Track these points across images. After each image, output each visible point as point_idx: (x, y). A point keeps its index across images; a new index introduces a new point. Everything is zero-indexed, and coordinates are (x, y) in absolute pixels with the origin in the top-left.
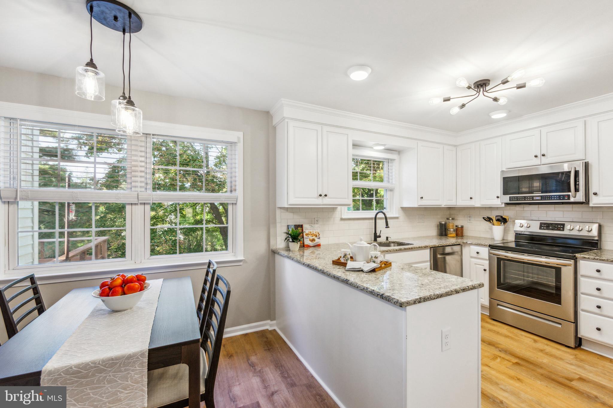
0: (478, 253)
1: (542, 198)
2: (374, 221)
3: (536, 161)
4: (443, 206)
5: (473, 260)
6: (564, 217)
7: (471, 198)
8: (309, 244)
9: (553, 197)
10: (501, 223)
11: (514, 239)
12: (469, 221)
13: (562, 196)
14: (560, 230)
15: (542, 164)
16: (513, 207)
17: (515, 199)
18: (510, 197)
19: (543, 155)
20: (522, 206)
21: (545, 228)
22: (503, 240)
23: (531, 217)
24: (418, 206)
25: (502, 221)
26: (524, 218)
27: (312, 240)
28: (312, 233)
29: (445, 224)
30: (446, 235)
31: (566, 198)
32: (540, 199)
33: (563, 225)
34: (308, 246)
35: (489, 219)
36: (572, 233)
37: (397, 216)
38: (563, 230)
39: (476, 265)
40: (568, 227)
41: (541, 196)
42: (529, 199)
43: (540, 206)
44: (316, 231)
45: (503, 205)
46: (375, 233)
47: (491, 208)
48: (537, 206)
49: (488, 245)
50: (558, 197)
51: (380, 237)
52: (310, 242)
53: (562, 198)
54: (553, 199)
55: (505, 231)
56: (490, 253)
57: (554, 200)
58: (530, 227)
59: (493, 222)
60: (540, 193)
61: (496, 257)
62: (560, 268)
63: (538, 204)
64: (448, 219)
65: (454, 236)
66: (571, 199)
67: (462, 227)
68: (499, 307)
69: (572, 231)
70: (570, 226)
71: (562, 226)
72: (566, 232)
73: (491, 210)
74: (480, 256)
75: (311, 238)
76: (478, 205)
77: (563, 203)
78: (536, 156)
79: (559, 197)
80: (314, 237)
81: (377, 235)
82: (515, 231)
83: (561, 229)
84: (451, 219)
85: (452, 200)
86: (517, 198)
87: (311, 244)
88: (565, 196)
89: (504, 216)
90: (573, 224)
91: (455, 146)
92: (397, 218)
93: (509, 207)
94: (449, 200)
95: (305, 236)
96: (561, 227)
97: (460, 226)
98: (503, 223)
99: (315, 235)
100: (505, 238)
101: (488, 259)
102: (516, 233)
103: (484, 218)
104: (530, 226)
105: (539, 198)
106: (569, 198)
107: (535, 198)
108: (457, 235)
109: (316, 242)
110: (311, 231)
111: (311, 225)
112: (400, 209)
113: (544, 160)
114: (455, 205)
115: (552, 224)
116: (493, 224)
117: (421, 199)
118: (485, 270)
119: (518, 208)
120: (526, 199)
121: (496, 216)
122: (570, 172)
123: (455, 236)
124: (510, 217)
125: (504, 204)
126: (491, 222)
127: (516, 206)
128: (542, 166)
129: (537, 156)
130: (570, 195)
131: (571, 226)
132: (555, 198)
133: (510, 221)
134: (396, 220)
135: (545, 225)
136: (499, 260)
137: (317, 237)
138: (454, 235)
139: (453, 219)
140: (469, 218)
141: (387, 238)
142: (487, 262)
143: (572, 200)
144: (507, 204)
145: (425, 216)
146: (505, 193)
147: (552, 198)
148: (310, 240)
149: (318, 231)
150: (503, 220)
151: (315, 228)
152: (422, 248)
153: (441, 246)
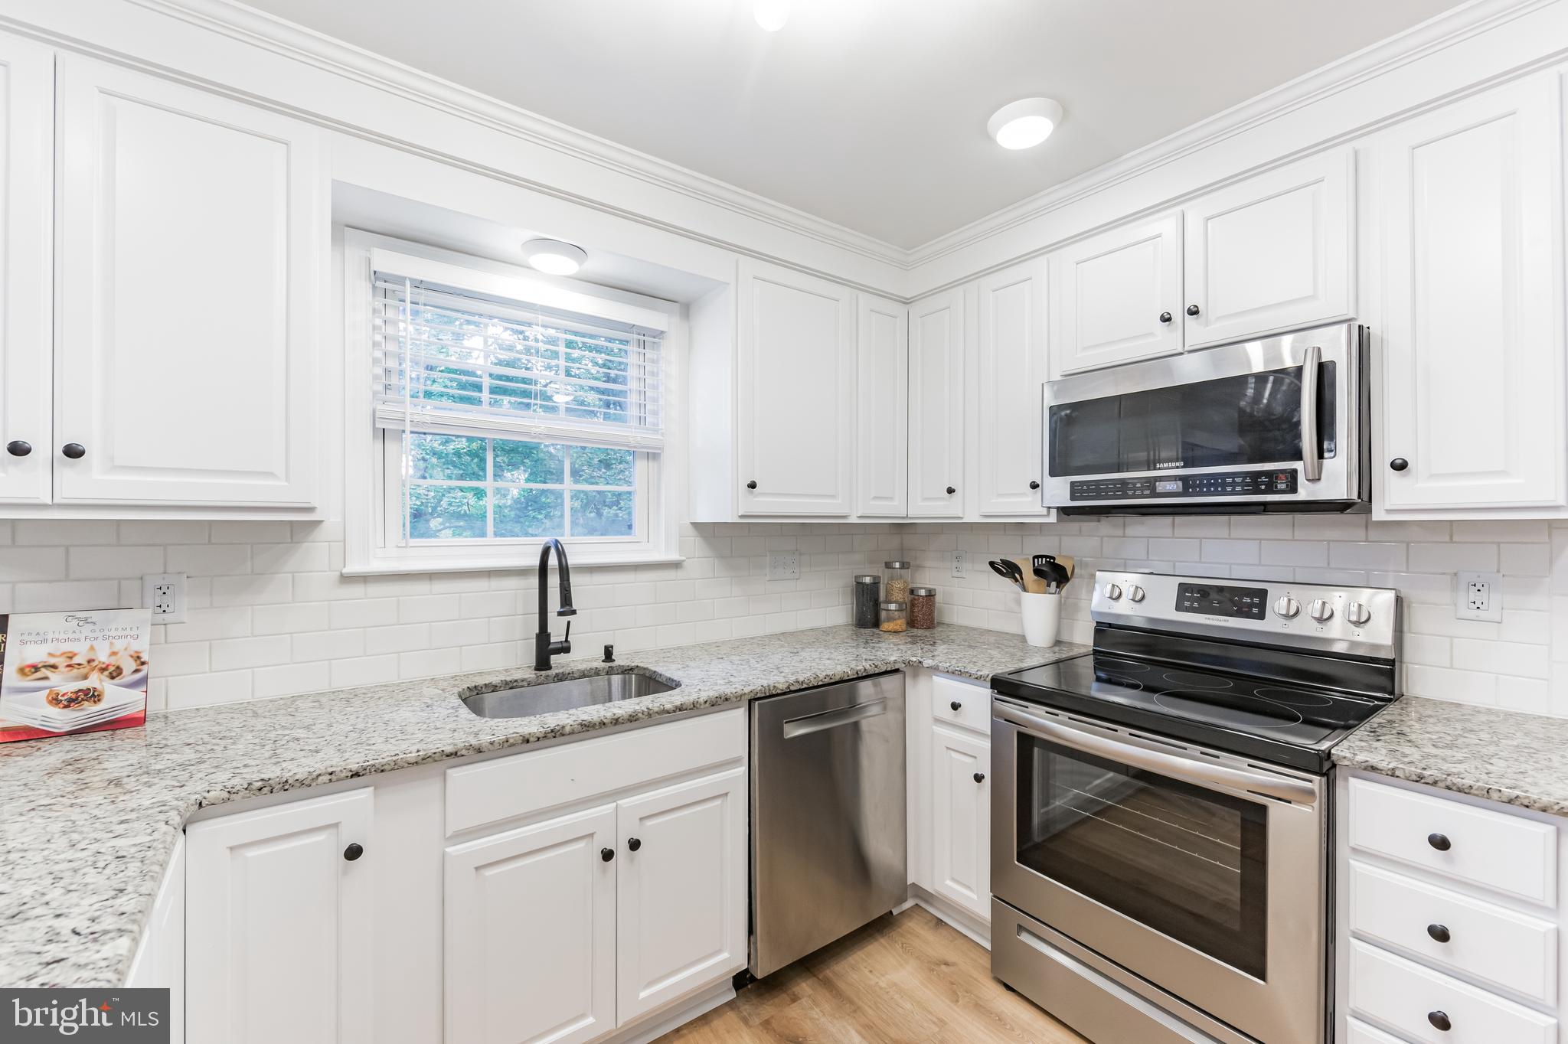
0: (955, 706)
1: (1189, 484)
2: (535, 581)
3: (1165, 340)
4: (853, 520)
5: (940, 730)
6: (1262, 563)
7: (950, 491)
8: (36, 725)
9: (1229, 480)
10: (1049, 585)
11: (1090, 642)
12: (956, 574)
13: (1263, 479)
14: (1249, 615)
15: (1186, 348)
16: (1088, 525)
17: (1089, 490)
18: (1072, 484)
19: (1194, 312)
20: (1118, 520)
21: (1196, 605)
22: (1058, 643)
23: (1148, 559)
24: (742, 517)
25: (1053, 575)
26: (1125, 566)
27: (72, 700)
28: (78, 660)
29: (876, 584)
30: (876, 624)
31: (1279, 486)
32: (1181, 490)
33: (1263, 594)
34: (37, 736)
35: (1009, 570)
36: (1295, 628)
37: (674, 556)
38: (1261, 616)
39: (952, 752)
40: (1277, 603)
41: (1184, 479)
42: (1138, 492)
43: (1179, 519)
44: (119, 648)
45: (1053, 518)
46: (543, 635)
47: (1021, 529)
48: (1168, 519)
49: (990, 676)
50: (1248, 480)
51: (565, 649)
52: (52, 711)
53: (1263, 487)
54: (1229, 489)
55: (1064, 614)
56: (995, 713)
57: (1233, 493)
58: (1145, 602)
59: (1022, 578)
60: (1177, 467)
61: (1015, 729)
62: (1263, 809)
63: (1171, 510)
64: (888, 565)
65: (898, 628)
66: (1300, 489)
67: (931, 594)
68: (1025, 938)
69: (1295, 620)
70: (1286, 599)
71: (1256, 600)
72: (1272, 625)
73: (1022, 536)
74: (961, 718)
76: (972, 516)
77: (1266, 508)
78: (1166, 319)
79: (1256, 483)
80: (96, 682)
81: (553, 640)
82: (1094, 613)
83: (1255, 610)
84: (897, 565)
85: (891, 499)
86: (1097, 490)
87: (58, 719)
88: (1277, 478)
89: (1060, 555)
90: (1295, 591)
91: (906, 302)
92: (676, 565)
93: (1075, 525)
94: (875, 498)
95: (10, 679)
96: (1252, 605)
97: (923, 593)
98: (1054, 584)
99: (105, 670)
100: (1065, 638)
101: (989, 732)
102: (1097, 622)
103: (992, 564)
104: (1143, 597)
105: (1176, 487)
106: (1293, 488)
107: (1161, 487)
108: (912, 623)
109: (104, 705)
110: (79, 647)
112: (691, 531)
113: (1198, 333)
114: (903, 518)
115: (1221, 589)
116: (1023, 585)
117: (752, 493)
118: (978, 778)
119: (1105, 527)
120: (1130, 493)
121: (1034, 557)
122: (1299, 371)
123: (904, 627)
124: (1081, 561)
125: (1054, 512)
126: (1017, 580)
127: (1099, 521)
128: (1186, 356)
129: (1169, 319)
130: (1295, 471)
131: (1289, 600)
132: (1238, 484)
133: (1081, 576)
134: (671, 574)
135: (1195, 596)
136: (1026, 742)
137: (116, 681)
138: (900, 623)
139: (904, 566)
140: (955, 564)
141: (608, 653)
142: (986, 744)
143: (1305, 492)
144: (1065, 511)
145: (801, 554)
146: (1057, 468)
147: (1224, 485)
148: (55, 701)
149: (135, 646)
150: (1053, 573)
151: (113, 633)
152: (697, 708)
153: (803, 687)
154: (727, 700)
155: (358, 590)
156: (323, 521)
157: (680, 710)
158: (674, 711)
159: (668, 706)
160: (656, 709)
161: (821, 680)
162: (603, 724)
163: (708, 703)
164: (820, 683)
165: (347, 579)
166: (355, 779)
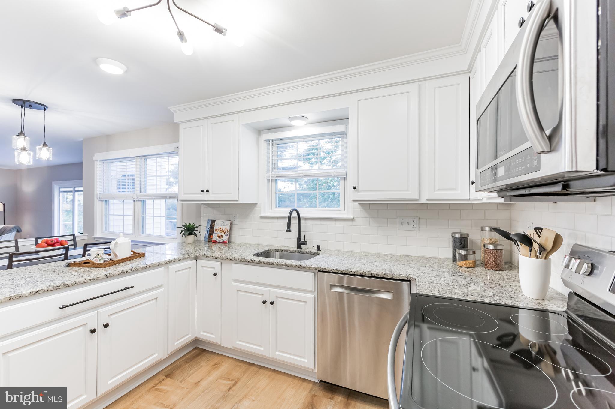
8: (216, 240)
18: (480, 174)
24: (353, 201)
27: (220, 237)
28: (221, 229)
34: (215, 242)
37: (351, 216)
44: (226, 228)
46: (299, 239)
52: (218, 238)
75: (220, 234)
80: (222, 234)
87: (218, 240)
95: (214, 232)
99: (224, 232)
109: (223, 239)
110: (221, 227)
111: (222, 221)
117: (356, 191)
137: (225, 234)
141: (319, 248)
148: (218, 236)
151: (225, 225)
152: (293, 267)
153: (339, 272)
154: (304, 267)
155: (263, 220)
156: (257, 203)
157: (287, 266)
158: (285, 266)
159: (284, 264)
160: (279, 263)
161: (349, 272)
162: (264, 263)
163: (297, 266)
164: (348, 273)
165: (262, 217)
166: (216, 259)
